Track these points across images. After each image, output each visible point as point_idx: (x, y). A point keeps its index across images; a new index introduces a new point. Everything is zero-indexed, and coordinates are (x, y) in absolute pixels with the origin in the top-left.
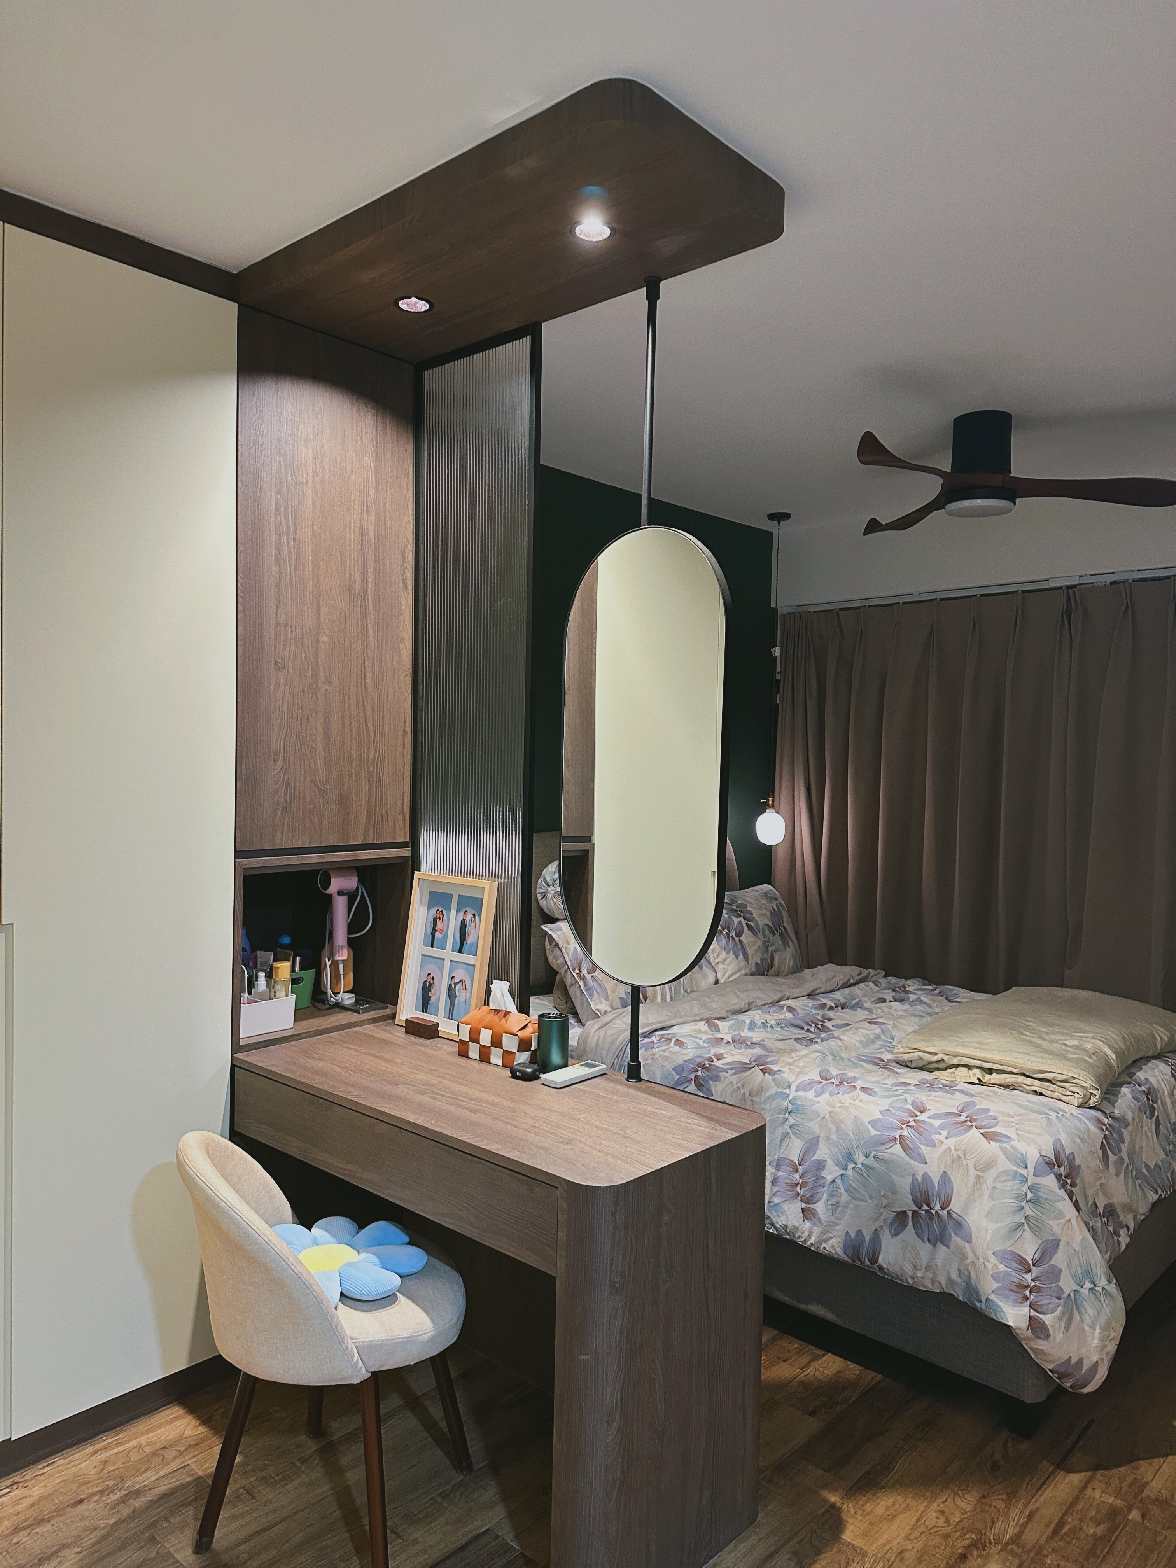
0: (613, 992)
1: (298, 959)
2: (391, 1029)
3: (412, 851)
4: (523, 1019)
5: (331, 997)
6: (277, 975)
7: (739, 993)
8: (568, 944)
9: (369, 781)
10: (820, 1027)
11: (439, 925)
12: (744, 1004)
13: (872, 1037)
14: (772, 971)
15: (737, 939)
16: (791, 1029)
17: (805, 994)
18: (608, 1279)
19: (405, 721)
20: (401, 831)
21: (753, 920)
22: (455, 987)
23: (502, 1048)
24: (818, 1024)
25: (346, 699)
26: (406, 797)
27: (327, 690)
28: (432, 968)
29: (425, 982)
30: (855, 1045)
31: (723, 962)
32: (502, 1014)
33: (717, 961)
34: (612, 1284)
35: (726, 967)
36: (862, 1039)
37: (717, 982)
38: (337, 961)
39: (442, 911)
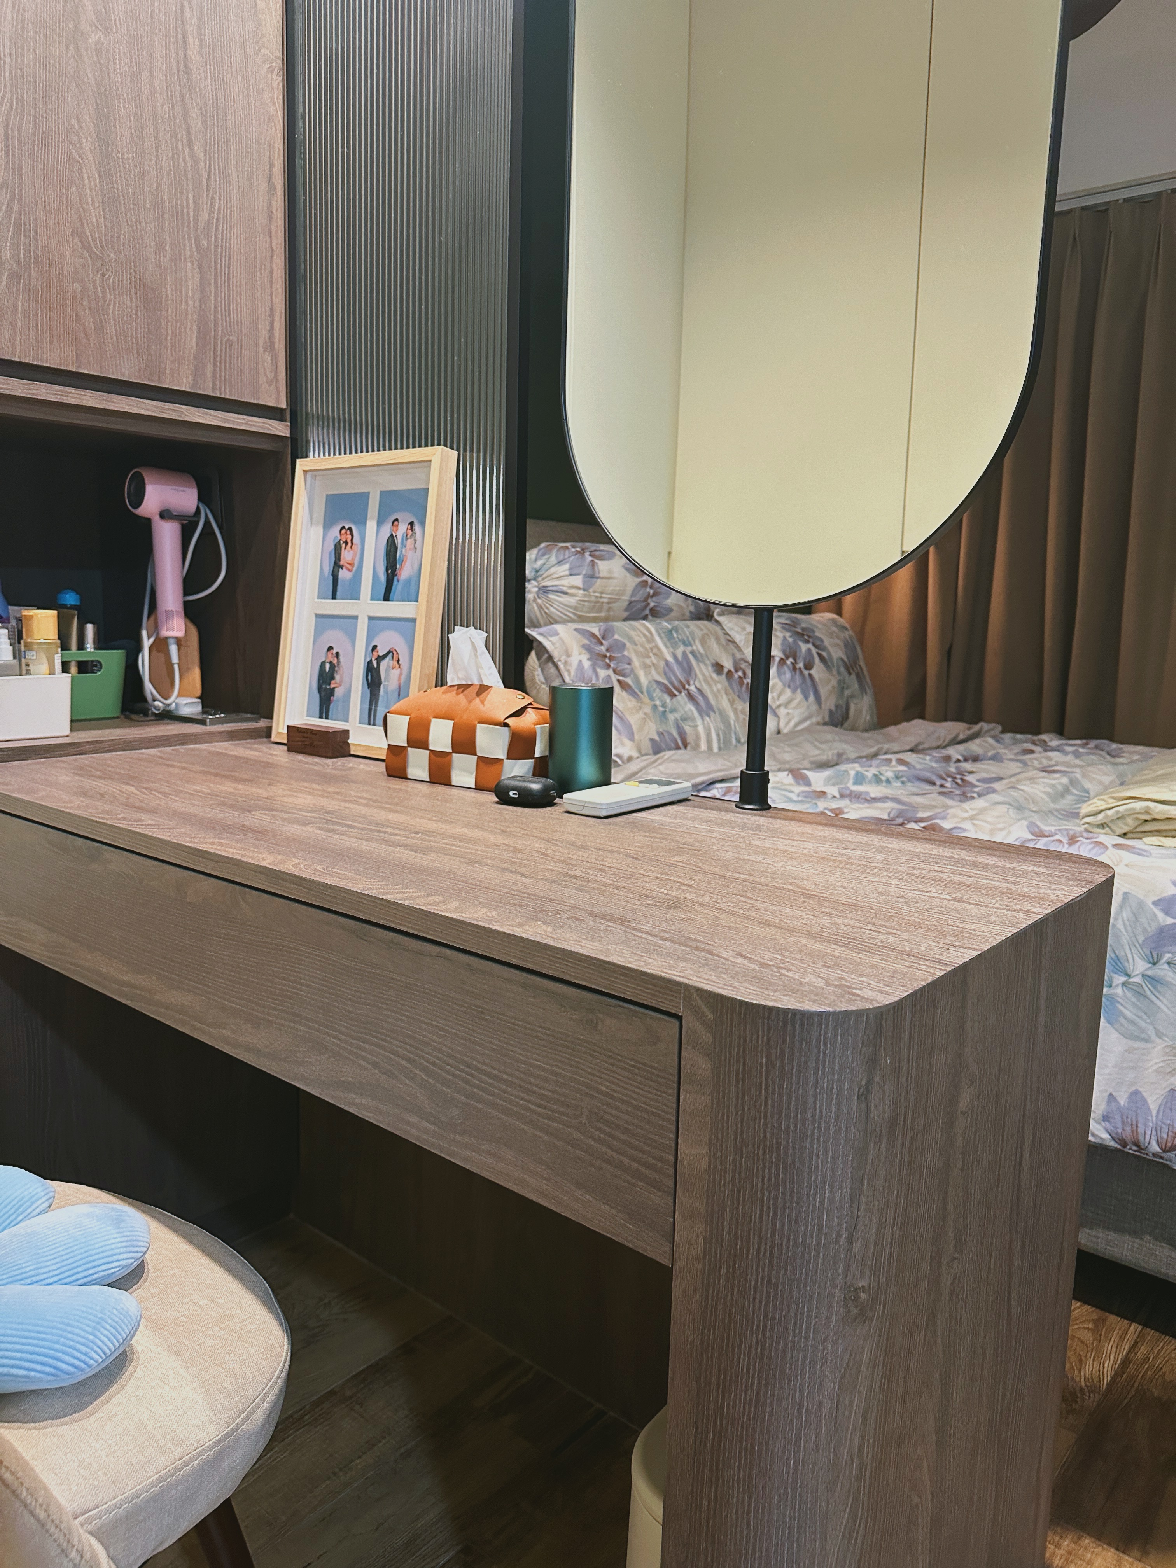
0: (641, 729)
1: (90, 629)
2: (263, 747)
3: (291, 427)
4: (515, 699)
5: (154, 700)
6: (30, 634)
7: (817, 743)
8: (568, 656)
9: (200, 266)
10: (959, 781)
11: (347, 555)
12: (833, 755)
13: (1060, 787)
14: (846, 725)
15: (806, 673)
16: (917, 784)
17: (908, 748)
18: (840, 1280)
19: (271, 165)
20: (270, 385)
21: (824, 649)
22: (378, 664)
23: (475, 754)
24: (955, 778)
25: (145, 76)
26: (277, 318)
27: (98, 42)
28: (335, 637)
29: (323, 664)
30: (1043, 799)
31: (786, 705)
32: (473, 691)
33: (778, 703)
34: (851, 1294)
35: (790, 711)
36: (1049, 790)
37: (779, 732)
38: (166, 638)
39: (350, 529)
